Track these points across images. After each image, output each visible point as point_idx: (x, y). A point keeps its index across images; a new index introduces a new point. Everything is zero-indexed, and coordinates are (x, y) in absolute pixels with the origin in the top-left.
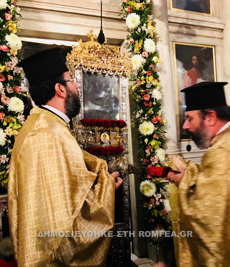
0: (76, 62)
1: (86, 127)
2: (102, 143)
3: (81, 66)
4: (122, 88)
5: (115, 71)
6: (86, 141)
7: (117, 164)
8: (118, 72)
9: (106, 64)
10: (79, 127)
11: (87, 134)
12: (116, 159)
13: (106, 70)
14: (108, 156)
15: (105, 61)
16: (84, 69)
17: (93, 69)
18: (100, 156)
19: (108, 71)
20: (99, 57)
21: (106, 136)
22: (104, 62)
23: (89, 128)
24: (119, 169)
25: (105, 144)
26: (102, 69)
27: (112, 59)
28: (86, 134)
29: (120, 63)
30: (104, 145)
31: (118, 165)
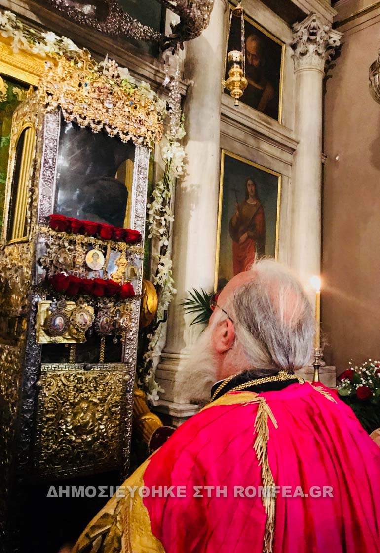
0: (50, 97)
1: (57, 231)
2: (89, 270)
3: (59, 107)
4: (139, 169)
5: (128, 132)
6: (53, 261)
7: (115, 318)
8: (135, 136)
9: (112, 117)
10: (41, 230)
11: (57, 247)
12: (114, 306)
13: (110, 126)
14: (99, 298)
15: (109, 110)
16: (65, 115)
17: (85, 118)
18: (81, 295)
19: (113, 130)
20: (99, 99)
21: (98, 257)
22: (107, 111)
23: (63, 234)
24: (118, 328)
25: (95, 274)
26: (103, 122)
27: (124, 109)
28: (54, 247)
29: (139, 119)
30: (91, 276)
31: (116, 320)
